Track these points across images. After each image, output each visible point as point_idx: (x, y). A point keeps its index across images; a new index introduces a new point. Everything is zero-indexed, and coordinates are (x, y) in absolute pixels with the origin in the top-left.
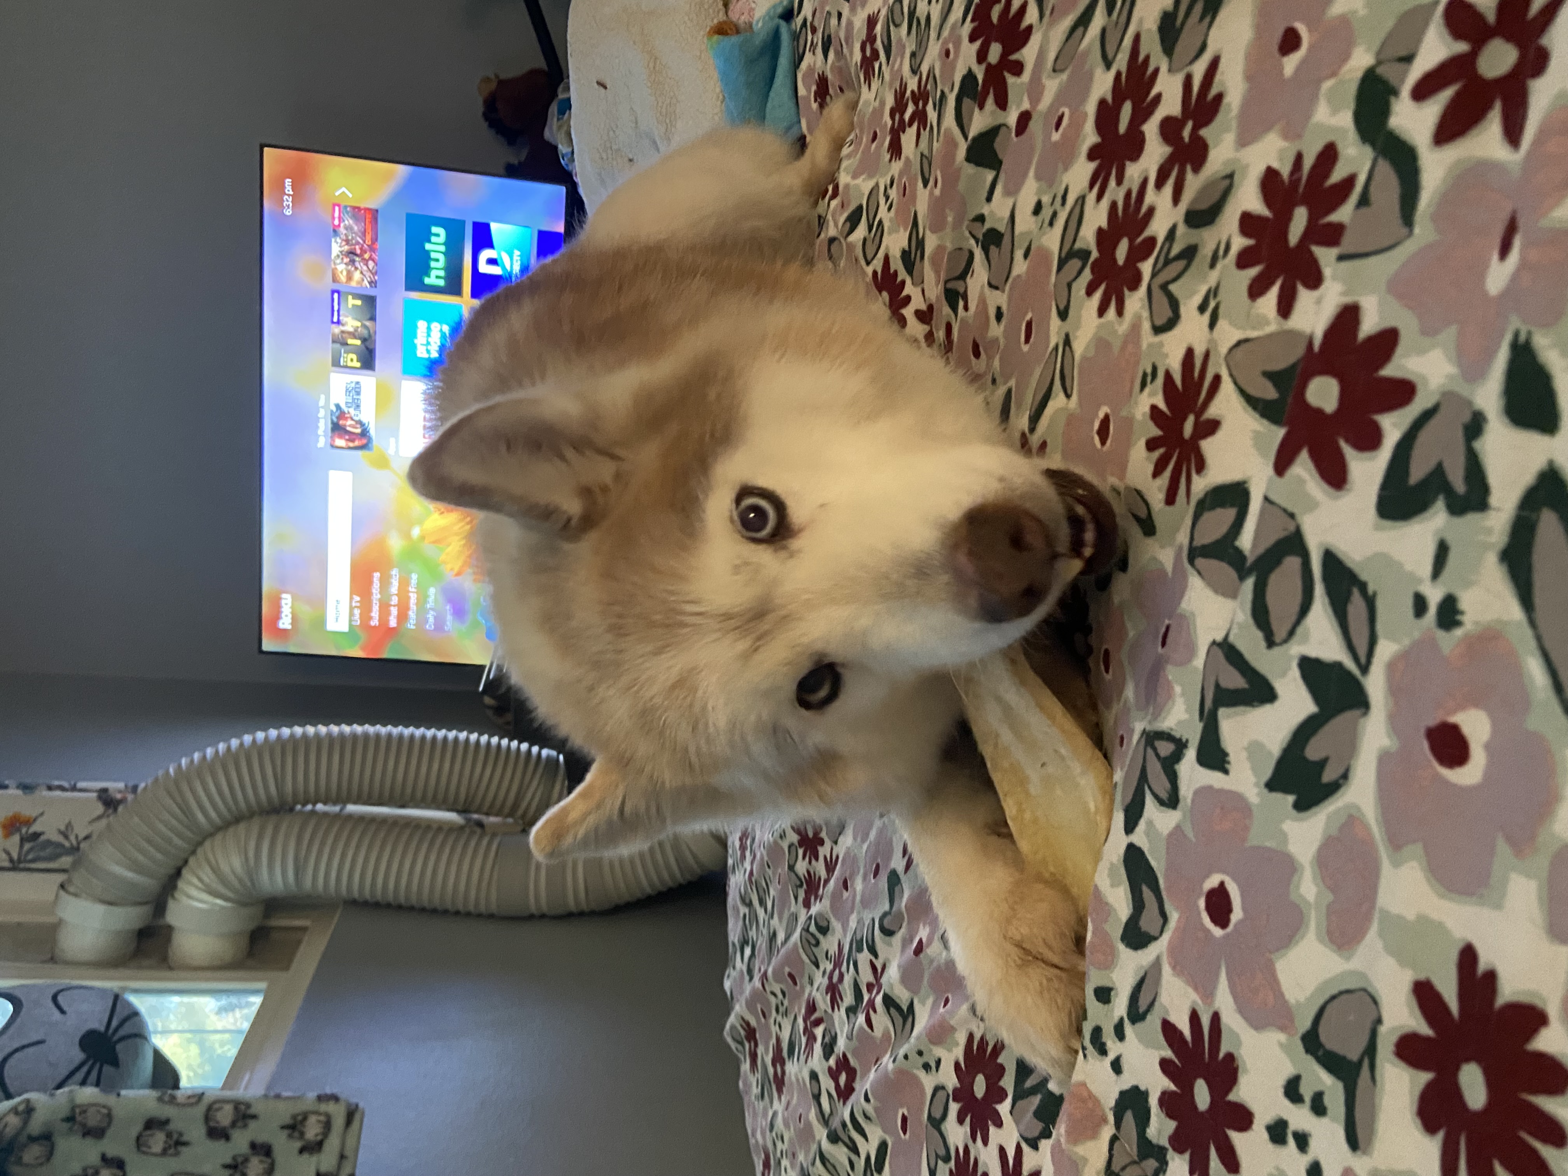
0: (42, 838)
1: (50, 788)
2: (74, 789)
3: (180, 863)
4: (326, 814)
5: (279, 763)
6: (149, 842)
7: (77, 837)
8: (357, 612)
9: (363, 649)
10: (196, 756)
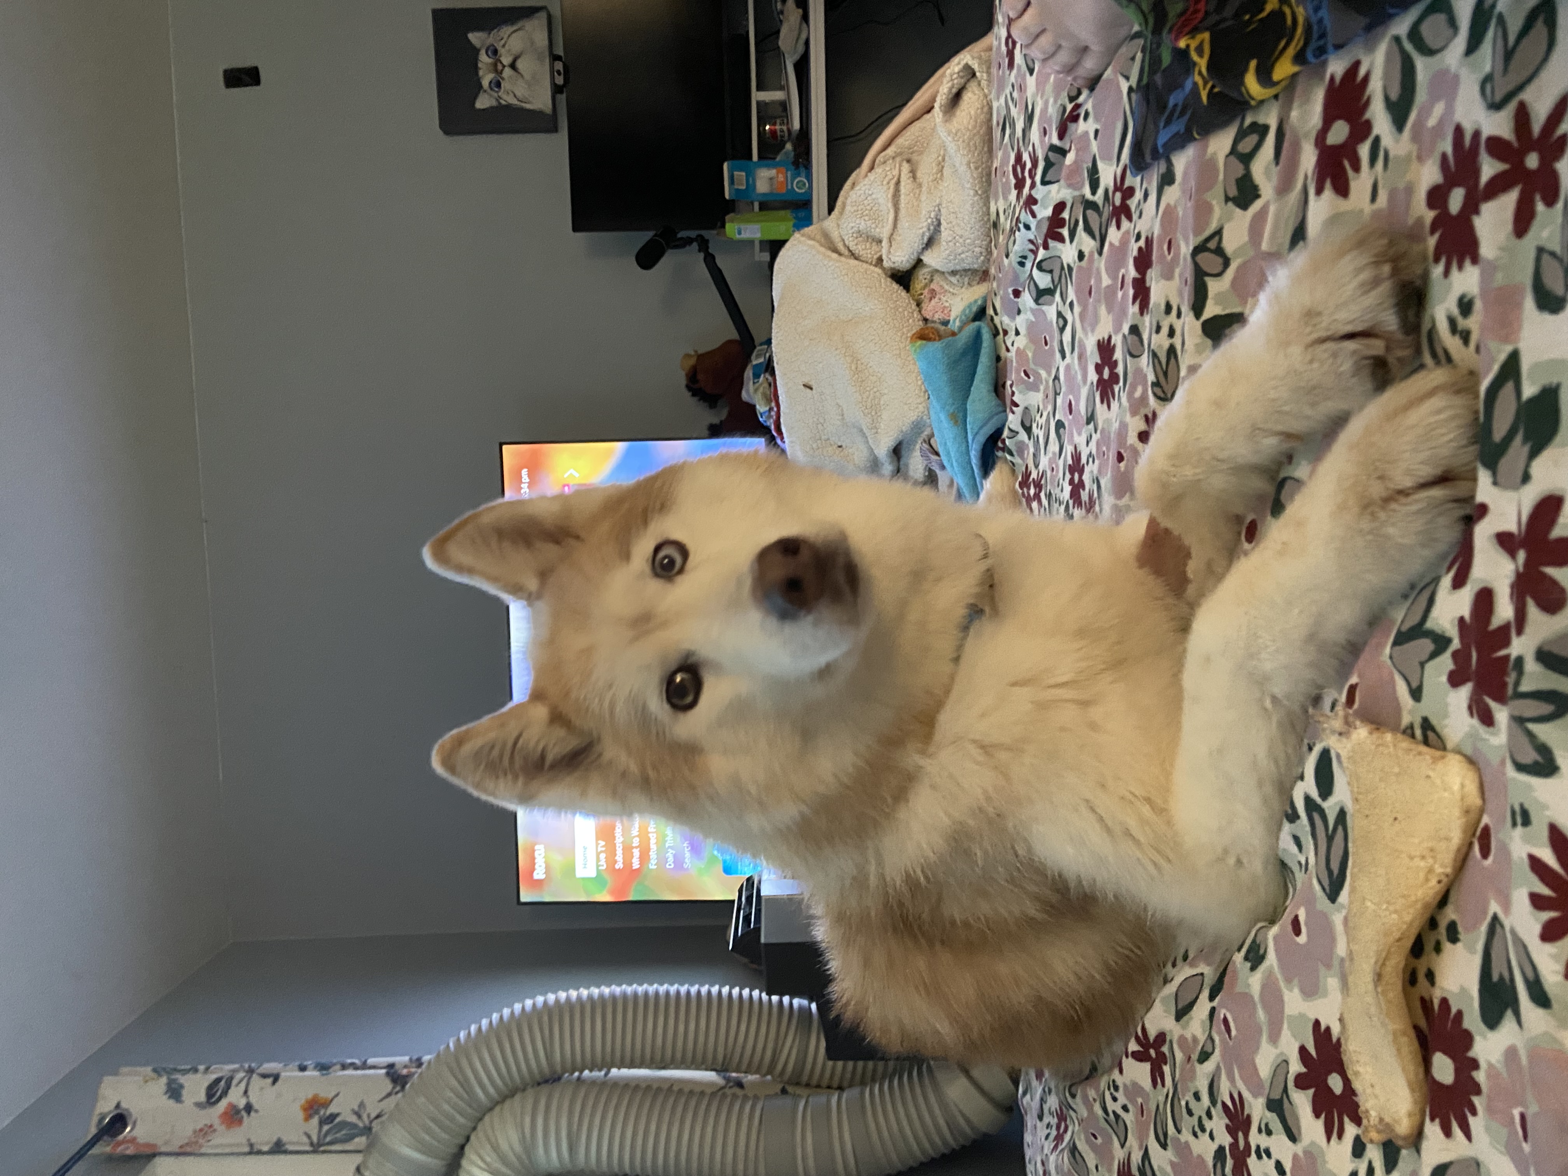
0: (338, 1120)
1: (344, 1067)
2: (364, 1066)
3: (461, 1140)
4: (593, 1082)
5: (547, 1032)
6: (434, 1120)
7: (369, 1115)
8: (603, 856)
9: (612, 892)
10: (473, 1028)
